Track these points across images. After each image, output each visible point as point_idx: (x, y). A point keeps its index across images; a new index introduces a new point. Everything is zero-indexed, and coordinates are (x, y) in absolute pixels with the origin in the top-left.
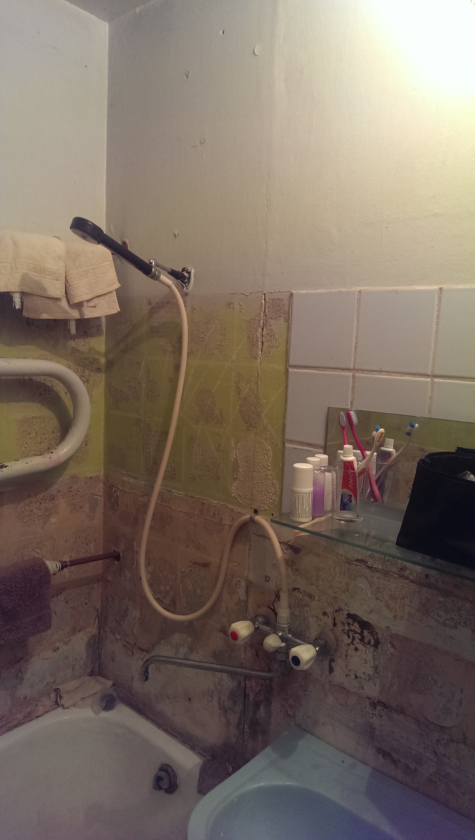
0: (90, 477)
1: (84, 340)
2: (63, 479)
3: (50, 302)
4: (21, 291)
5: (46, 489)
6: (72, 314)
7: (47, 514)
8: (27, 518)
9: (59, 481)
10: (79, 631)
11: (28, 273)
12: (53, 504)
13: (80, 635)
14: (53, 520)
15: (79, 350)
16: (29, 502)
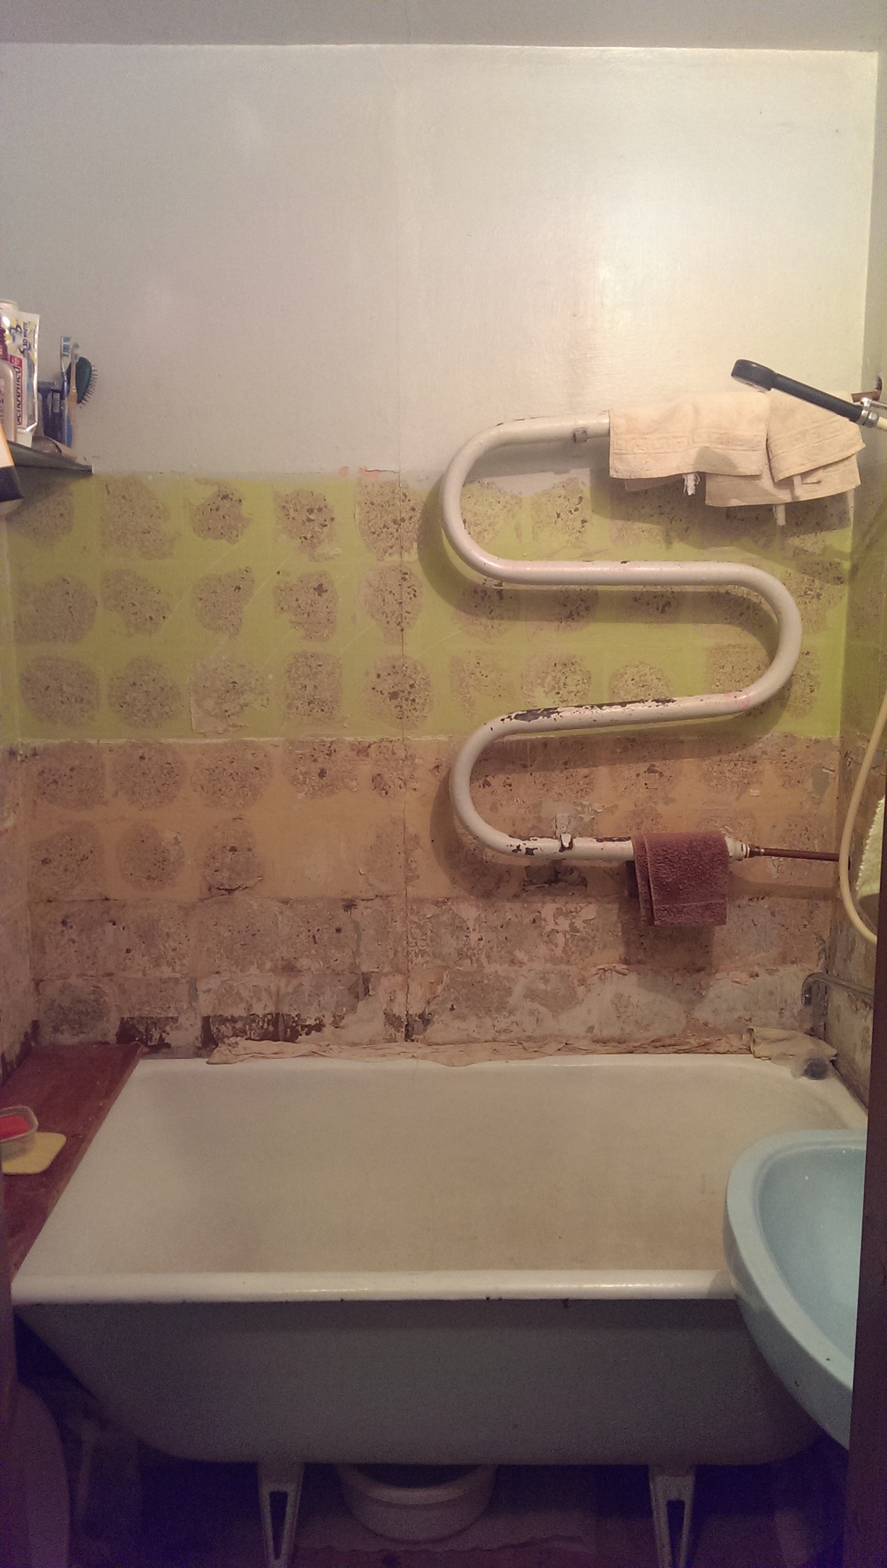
0: (815, 740)
1: (816, 535)
2: (772, 735)
3: (742, 482)
4: (696, 471)
5: (745, 746)
6: (779, 496)
7: (746, 781)
8: (715, 782)
9: (765, 738)
10: (793, 963)
11: (708, 446)
12: (754, 769)
13: (793, 969)
14: (754, 792)
15: (807, 551)
16: (719, 760)
